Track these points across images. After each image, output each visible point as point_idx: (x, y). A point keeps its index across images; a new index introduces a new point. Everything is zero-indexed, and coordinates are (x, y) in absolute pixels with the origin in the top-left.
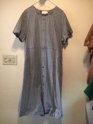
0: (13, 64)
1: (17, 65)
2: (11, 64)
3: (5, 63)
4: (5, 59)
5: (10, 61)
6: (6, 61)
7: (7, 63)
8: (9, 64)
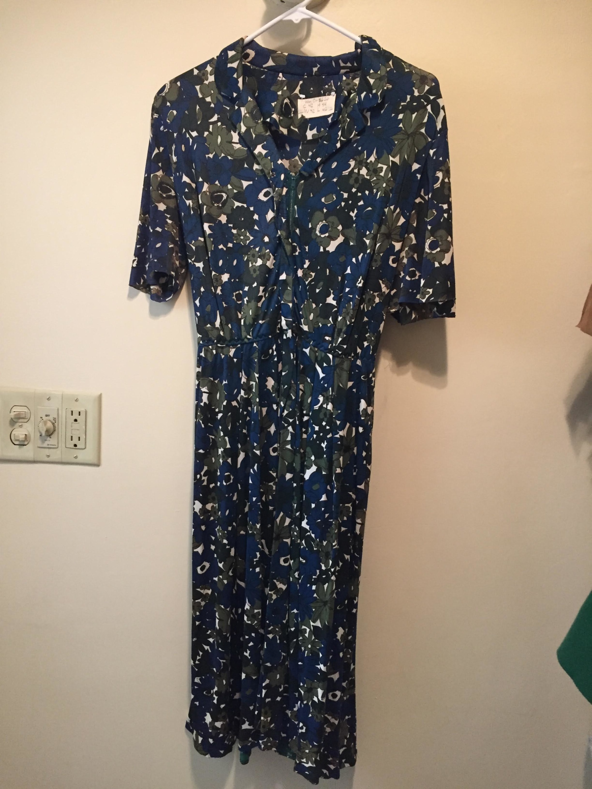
0: (70, 455)
1: (98, 465)
2: (56, 455)
3: (15, 452)
4: (13, 422)
5: (49, 434)
6: (19, 433)
7: (27, 452)
8: (43, 454)
